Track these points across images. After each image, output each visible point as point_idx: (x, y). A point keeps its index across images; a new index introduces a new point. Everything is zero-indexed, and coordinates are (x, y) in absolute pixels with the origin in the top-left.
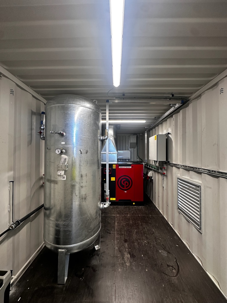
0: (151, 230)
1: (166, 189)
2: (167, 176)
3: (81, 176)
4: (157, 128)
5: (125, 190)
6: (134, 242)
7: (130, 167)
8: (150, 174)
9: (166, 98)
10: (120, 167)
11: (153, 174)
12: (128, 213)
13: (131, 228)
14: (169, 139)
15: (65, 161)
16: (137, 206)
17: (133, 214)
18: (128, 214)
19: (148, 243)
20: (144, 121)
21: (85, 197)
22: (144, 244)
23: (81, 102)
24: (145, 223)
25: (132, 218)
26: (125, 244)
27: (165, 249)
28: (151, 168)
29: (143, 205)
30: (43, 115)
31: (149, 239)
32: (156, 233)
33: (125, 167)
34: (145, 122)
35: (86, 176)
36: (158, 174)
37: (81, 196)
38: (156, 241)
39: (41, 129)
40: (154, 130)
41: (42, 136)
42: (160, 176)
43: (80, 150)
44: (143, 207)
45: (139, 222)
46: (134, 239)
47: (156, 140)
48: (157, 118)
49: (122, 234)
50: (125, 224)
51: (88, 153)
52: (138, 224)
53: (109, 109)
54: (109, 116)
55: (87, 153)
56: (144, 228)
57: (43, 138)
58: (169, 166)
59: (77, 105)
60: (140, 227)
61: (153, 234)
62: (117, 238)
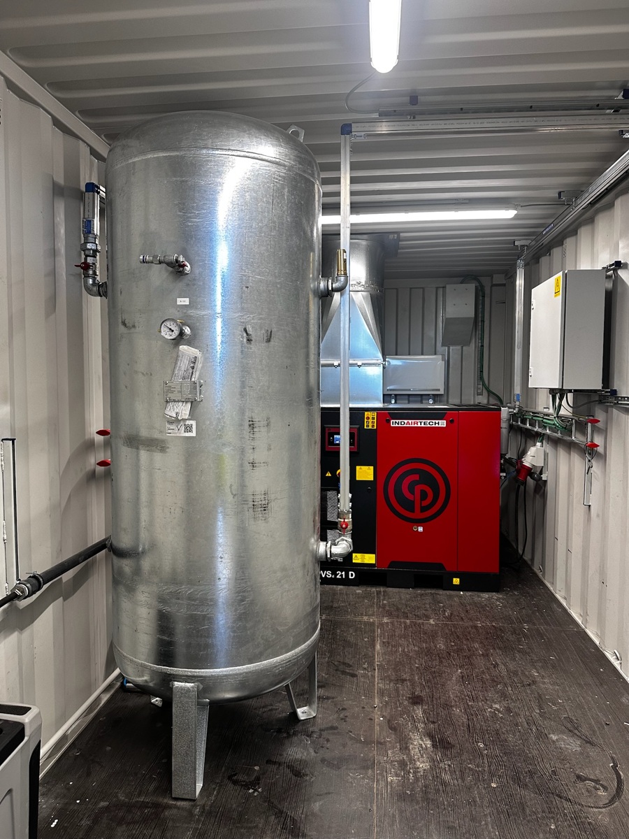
0: (523, 673)
1: (598, 516)
2: (603, 457)
3: (250, 425)
4: (569, 242)
5: (419, 522)
6: (451, 706)
7: (442, 423)
8: (534, 456)
9: (598, 105)
10: (394, 423)
11: (546, 455)
12: (430, 612)
13: (441, 662)
14: (619, 289)
15: (193, 368)
16: (468, 594)
17: (450, 618)
18: (428, 618)
19: (508, 710)
20: (508, 214)
21: (263, 502)
22: (490, 712)
23: (246, 140)
24: (500, 648)
25: (447, 631)
26: (413, 710)
27: (576, 732)
28: (537, 429)
29: (497, 591)
30: (91, 197)
31: (512, 699)
32: (544, 683)
33: (420, 424)
34: (516, 217)
35: (268, 425)
36: (570, 454)
37: (252, 497)
38: (540, 708)
39: (87, 252)
40: (556, 252)
41: (91, 281)
42: (576, 460)
43: (245, 330)
44: (495, 595)
45: (476, 645)
46: (449, 697)
47: (560, 297)
48: (566, 198)
49: (403, 681)
50: (416, 648)
51: (272, 340)
52: (469, 650)
53: (351, 163)
54: (352, 193)
55: (269, 340)
56: (496, 666)
57: (95, 289)
58: (615, 411)
59: (230, 153)
60: (480, 662)
61: (529, 685)
62: (380, 689)
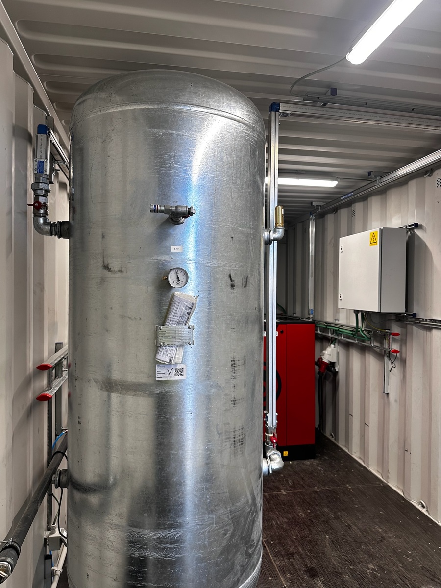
0: (372, 531)
1: (396, 401)
2: (403, 362)
3: (232, 365)
6: (341, 574)
8: (330, 354)
11: (338, 353)
12: (277, 484)
13: (310, 530)
14: (416, 243)
15: (189, 313)
16: (295, 462)
17: (294, 486)
18: (279, 490)
19: (380, 567)
20: (331, 184)
21: (241, 437)
22: (370, 573)
24: (343, 510)
25: (299, 500)
26: (315, 583)
27: (436, 579)
28: (330, 335)
29: (314, 457)
30: (44, 139)
31: (378, 557)
32: (390, 537)
34: (336, 187)
35: (244, 363)
36: (363, 354)
37: (233, 433)
38: (401, 562)
39: (39, 192)
41: (41, 221)
43: (230, 277)
44: (315, 462)
45: (326, 510)
46: (334, 564)
47: (377, 247)
49: (292, 554)
50: (285, 520)
51: (248, 285)
52: (324, 515)
55: (246, 286)
56: (349, 527)
57: (47, 228)
58: (414, 328)
60: (335, 524)
61: (381, 541)
62: (279, 567)
